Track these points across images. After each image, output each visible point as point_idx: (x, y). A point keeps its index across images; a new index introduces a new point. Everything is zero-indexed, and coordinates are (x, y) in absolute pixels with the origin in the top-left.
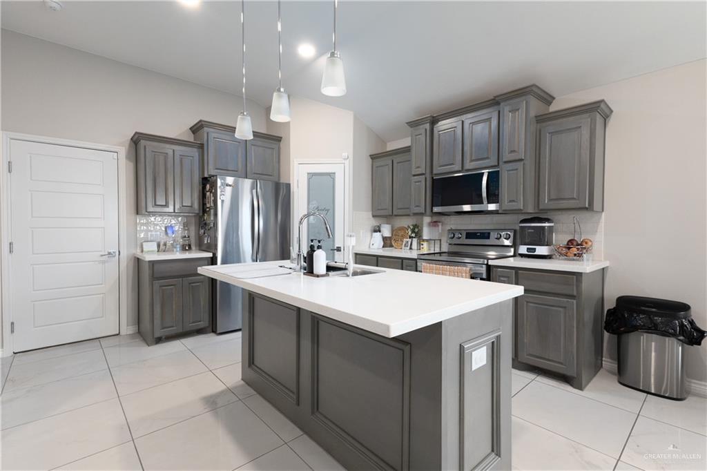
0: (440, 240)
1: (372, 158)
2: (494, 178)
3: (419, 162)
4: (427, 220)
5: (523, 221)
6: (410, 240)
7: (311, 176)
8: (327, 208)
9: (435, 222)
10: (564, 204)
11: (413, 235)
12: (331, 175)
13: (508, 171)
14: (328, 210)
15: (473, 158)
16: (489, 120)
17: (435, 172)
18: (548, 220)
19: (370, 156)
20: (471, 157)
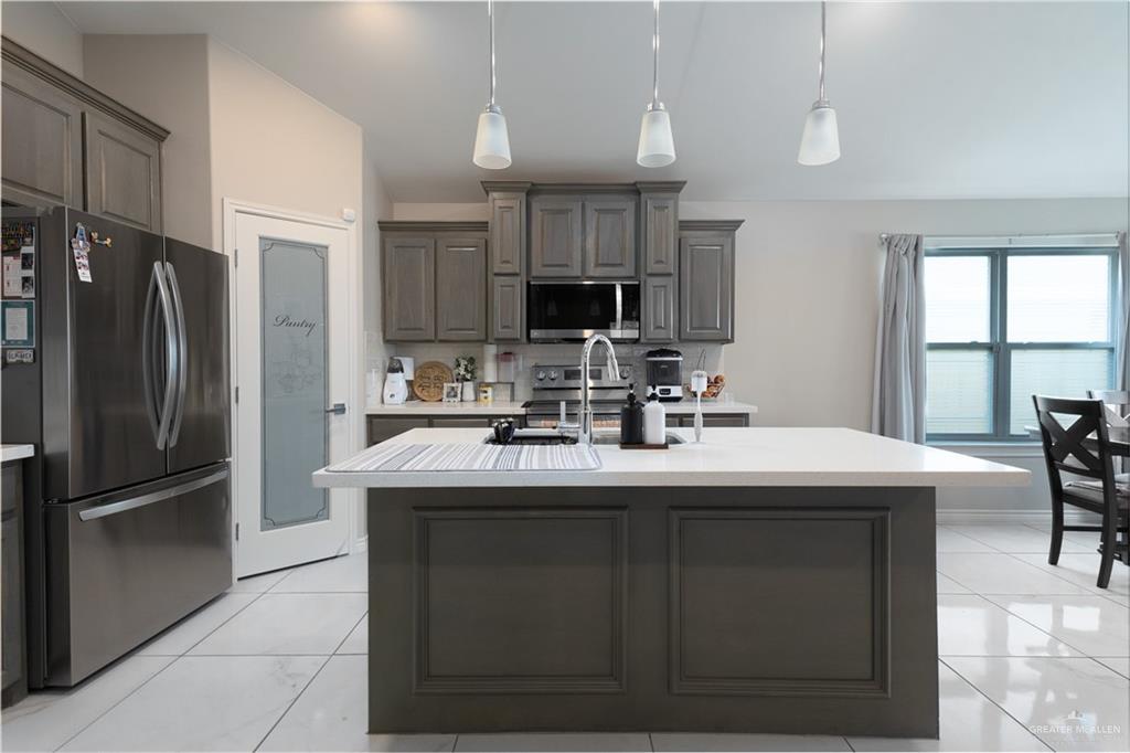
0: (513, 384)
1: (381, 229)
2: (632, 295)
3: (506, 254)
4: (491, 350)
5: (651, 354)
6: (460, 385)
7: (268, 245)
8: (309, 322)
9: (506, 353)
10: (707, 333)
11: (468, 376)
12: (320, 251)
13: (654, 287)
14: (312, 326)
15: (600, 262)
16: (620, 211)
17: (534, 273)
18: (678, 354)
19: (379, 223)
20: (597, 260)
